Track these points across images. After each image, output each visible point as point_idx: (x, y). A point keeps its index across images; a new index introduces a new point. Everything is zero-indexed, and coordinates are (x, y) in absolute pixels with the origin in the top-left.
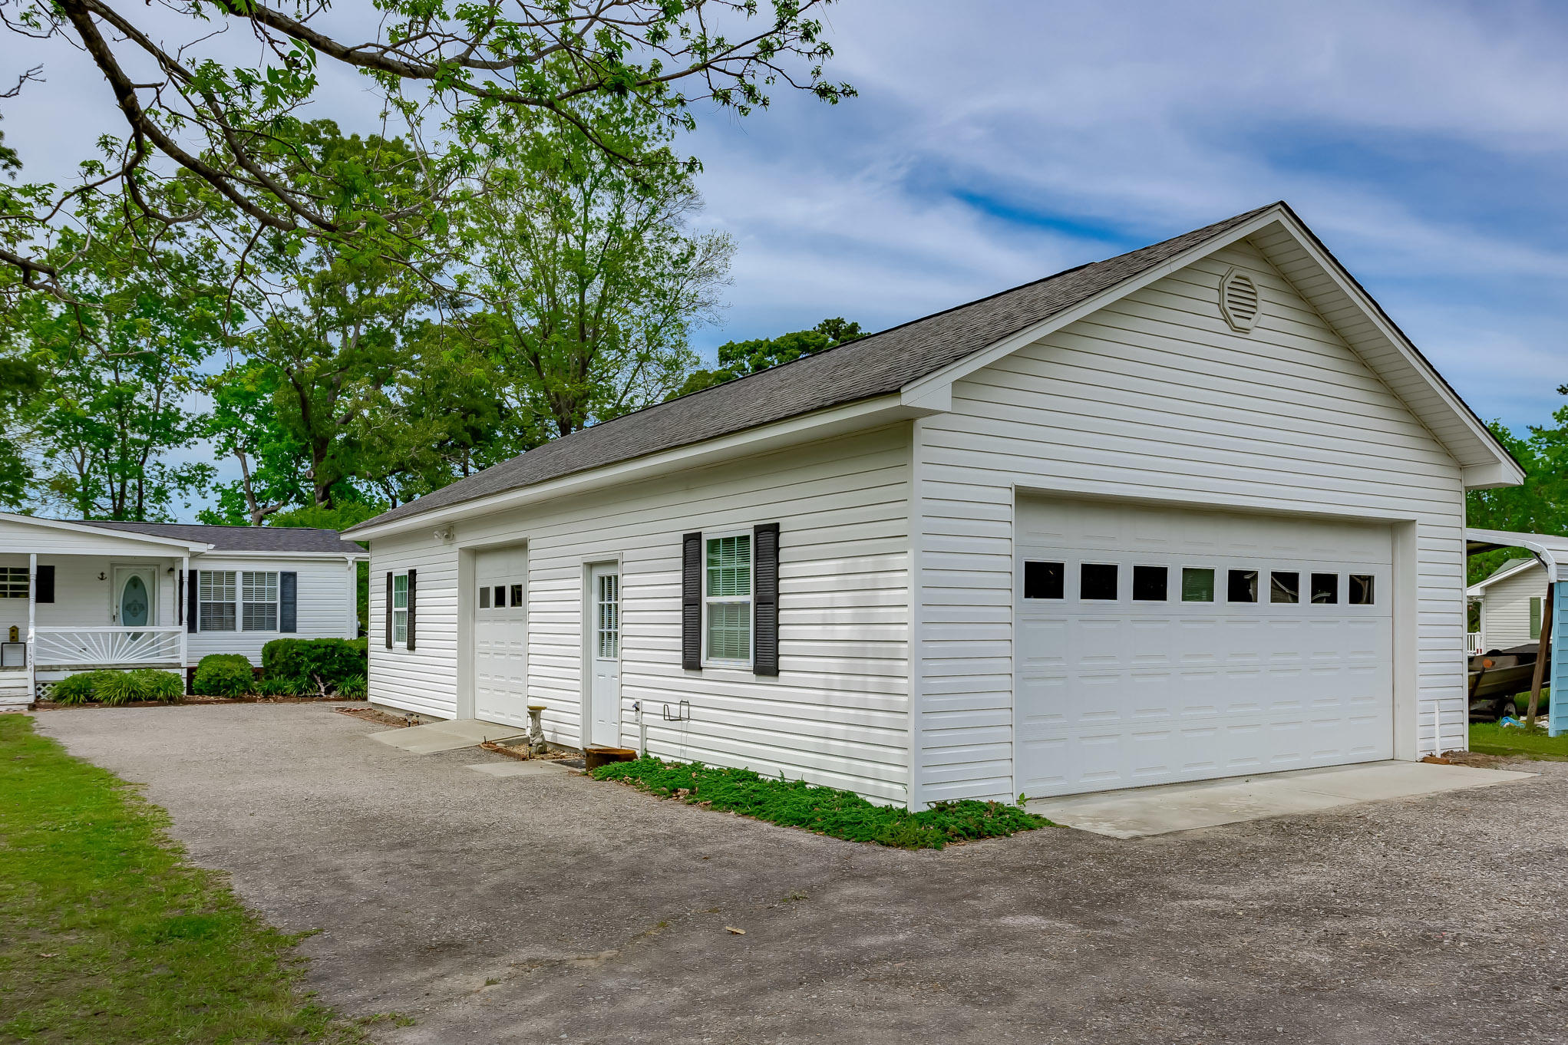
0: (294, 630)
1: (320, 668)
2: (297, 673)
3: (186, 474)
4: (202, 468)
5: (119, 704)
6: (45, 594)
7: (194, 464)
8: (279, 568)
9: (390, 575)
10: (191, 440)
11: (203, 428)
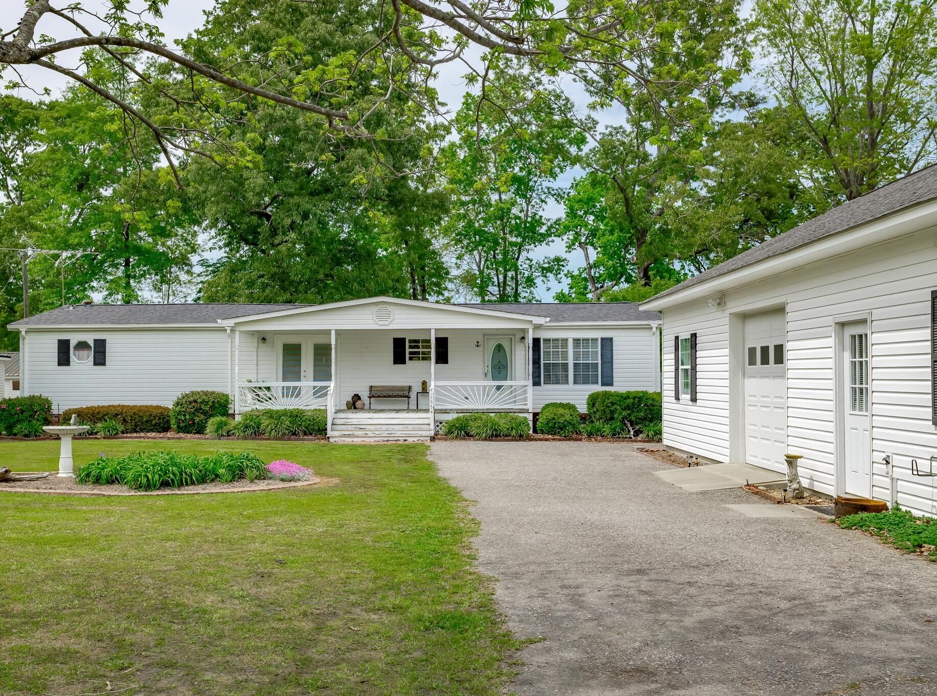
0: (611, 384)
1: (629, 415)
2: (612, 418)
3: (546, 265)
4: (558, 260)
5: (485, 439)
6: (442, 358)
7: (552, 257)
8: (599, 335)
9: (677, 338)
10: (550, 239)
11: (557, 229)
